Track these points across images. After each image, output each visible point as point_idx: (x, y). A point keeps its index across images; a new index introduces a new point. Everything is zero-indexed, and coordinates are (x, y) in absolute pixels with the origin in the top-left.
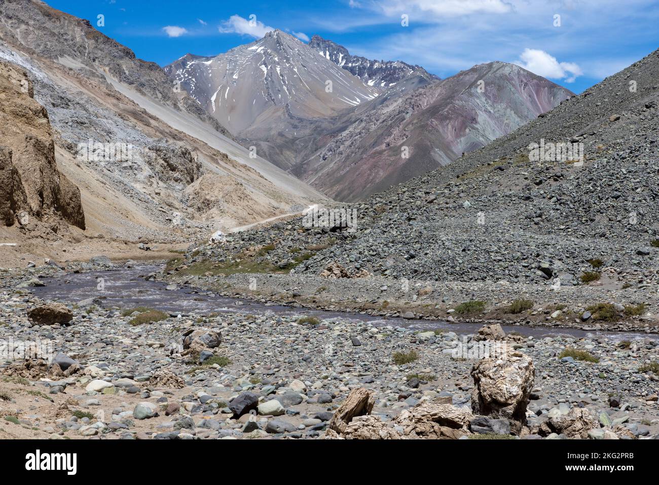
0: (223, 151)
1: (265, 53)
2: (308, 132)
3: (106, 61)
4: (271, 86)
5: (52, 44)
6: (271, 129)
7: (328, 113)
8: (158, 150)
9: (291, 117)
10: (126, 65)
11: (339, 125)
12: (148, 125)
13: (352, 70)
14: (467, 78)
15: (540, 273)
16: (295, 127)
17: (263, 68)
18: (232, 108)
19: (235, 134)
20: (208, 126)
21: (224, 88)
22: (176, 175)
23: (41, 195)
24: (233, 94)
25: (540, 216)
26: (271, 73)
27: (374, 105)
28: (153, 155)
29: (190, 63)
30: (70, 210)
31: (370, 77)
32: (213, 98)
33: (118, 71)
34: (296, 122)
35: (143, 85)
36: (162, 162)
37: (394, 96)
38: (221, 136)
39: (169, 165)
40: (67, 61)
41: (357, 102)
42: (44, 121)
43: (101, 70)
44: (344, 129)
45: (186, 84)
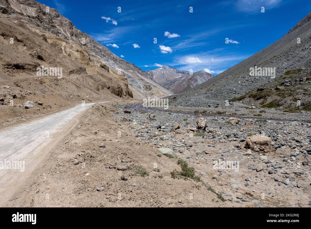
0: (155, 85)
1: (163, 69)
2: (169, 82)
3: (137, 71)
4: (164, 75)
5: (128, 68)
6: (163, 82)
7: (173, 79)
8: (145, 85)
9: (167, 80)
10: (140, 71)
11: (175, 81)
12: (143, 81)
13: (177, 72)
14: (196, 73)
15: (208, 106)
16: (167, 81)
17: (162, 72)
18: (157, 78)
19: (157, 83)
20: (153, 81)
21: (156, 75)
22: (148, 89)
23: (126, 92)
24: (157, 76)
25: (208, 96)
26: (164, 72)
27: (181, 78)
28: (144, 86)
29: (150, 71)
30: (131, 95)
31: (180, 73)
32: (154, 77)
33: (138, 72)
34: (168, 81)
35: (142, 75)
36: (145, 87)
37: (184, 76)
38: (155, 83)
39: (147, 88)
40: (130, 71)
41: (178, 77)
42: (127, 80)
43: (136, 72)
44: (175, 82)
45: (150, 74)
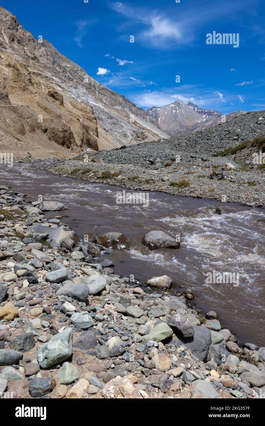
0: (157, 133)
1: (175, 107)
2: (185, 129)
3: (128, 107)
4: (176, 116)
5: (113, 102)
6: (175, 128)
7: (191, 124)
9: (181, 125)
10: (133, 109)
11: (194, 128)
12: (136, 125)
13: (199, 112)
14: (232, 115)
16: (182, 128)
17: (174, 111)
18: (164, 122)
19: (164, 129)
20: (155, 127)
21: (162, 116)
22: (139, 139)
23: (82, 140)
24: (165, 118)
26: (176, 112)
27: (204, 122)
28: (133, 133)
29: (153, 109)
30: (93, 146)
31: (204, 114)
32: (159, 119)
33: (131, 110)
34: (182, 126)
35: (138, 114)
36: (135, 135)
37: (210, 120)
38: (159, 129)
39: (138, 136)
40: (117, 107)
41: (200, 121)
42: (95, 121)
43: (126, 110)
44: (195, 129)
45: (152, 115)
